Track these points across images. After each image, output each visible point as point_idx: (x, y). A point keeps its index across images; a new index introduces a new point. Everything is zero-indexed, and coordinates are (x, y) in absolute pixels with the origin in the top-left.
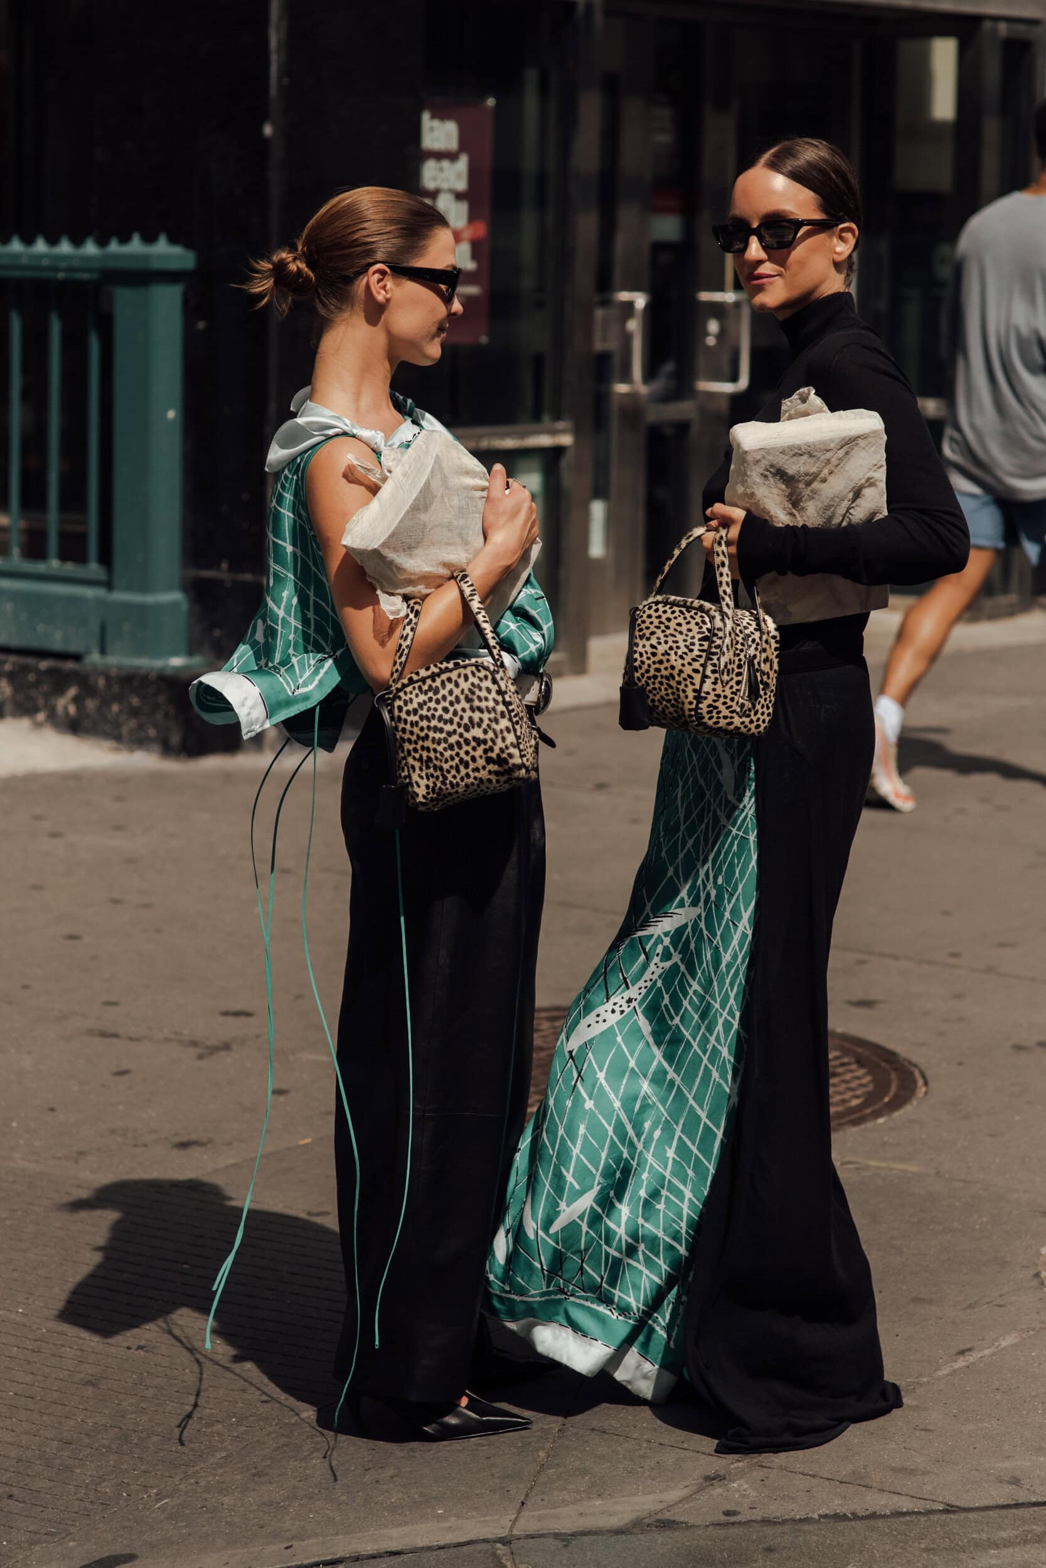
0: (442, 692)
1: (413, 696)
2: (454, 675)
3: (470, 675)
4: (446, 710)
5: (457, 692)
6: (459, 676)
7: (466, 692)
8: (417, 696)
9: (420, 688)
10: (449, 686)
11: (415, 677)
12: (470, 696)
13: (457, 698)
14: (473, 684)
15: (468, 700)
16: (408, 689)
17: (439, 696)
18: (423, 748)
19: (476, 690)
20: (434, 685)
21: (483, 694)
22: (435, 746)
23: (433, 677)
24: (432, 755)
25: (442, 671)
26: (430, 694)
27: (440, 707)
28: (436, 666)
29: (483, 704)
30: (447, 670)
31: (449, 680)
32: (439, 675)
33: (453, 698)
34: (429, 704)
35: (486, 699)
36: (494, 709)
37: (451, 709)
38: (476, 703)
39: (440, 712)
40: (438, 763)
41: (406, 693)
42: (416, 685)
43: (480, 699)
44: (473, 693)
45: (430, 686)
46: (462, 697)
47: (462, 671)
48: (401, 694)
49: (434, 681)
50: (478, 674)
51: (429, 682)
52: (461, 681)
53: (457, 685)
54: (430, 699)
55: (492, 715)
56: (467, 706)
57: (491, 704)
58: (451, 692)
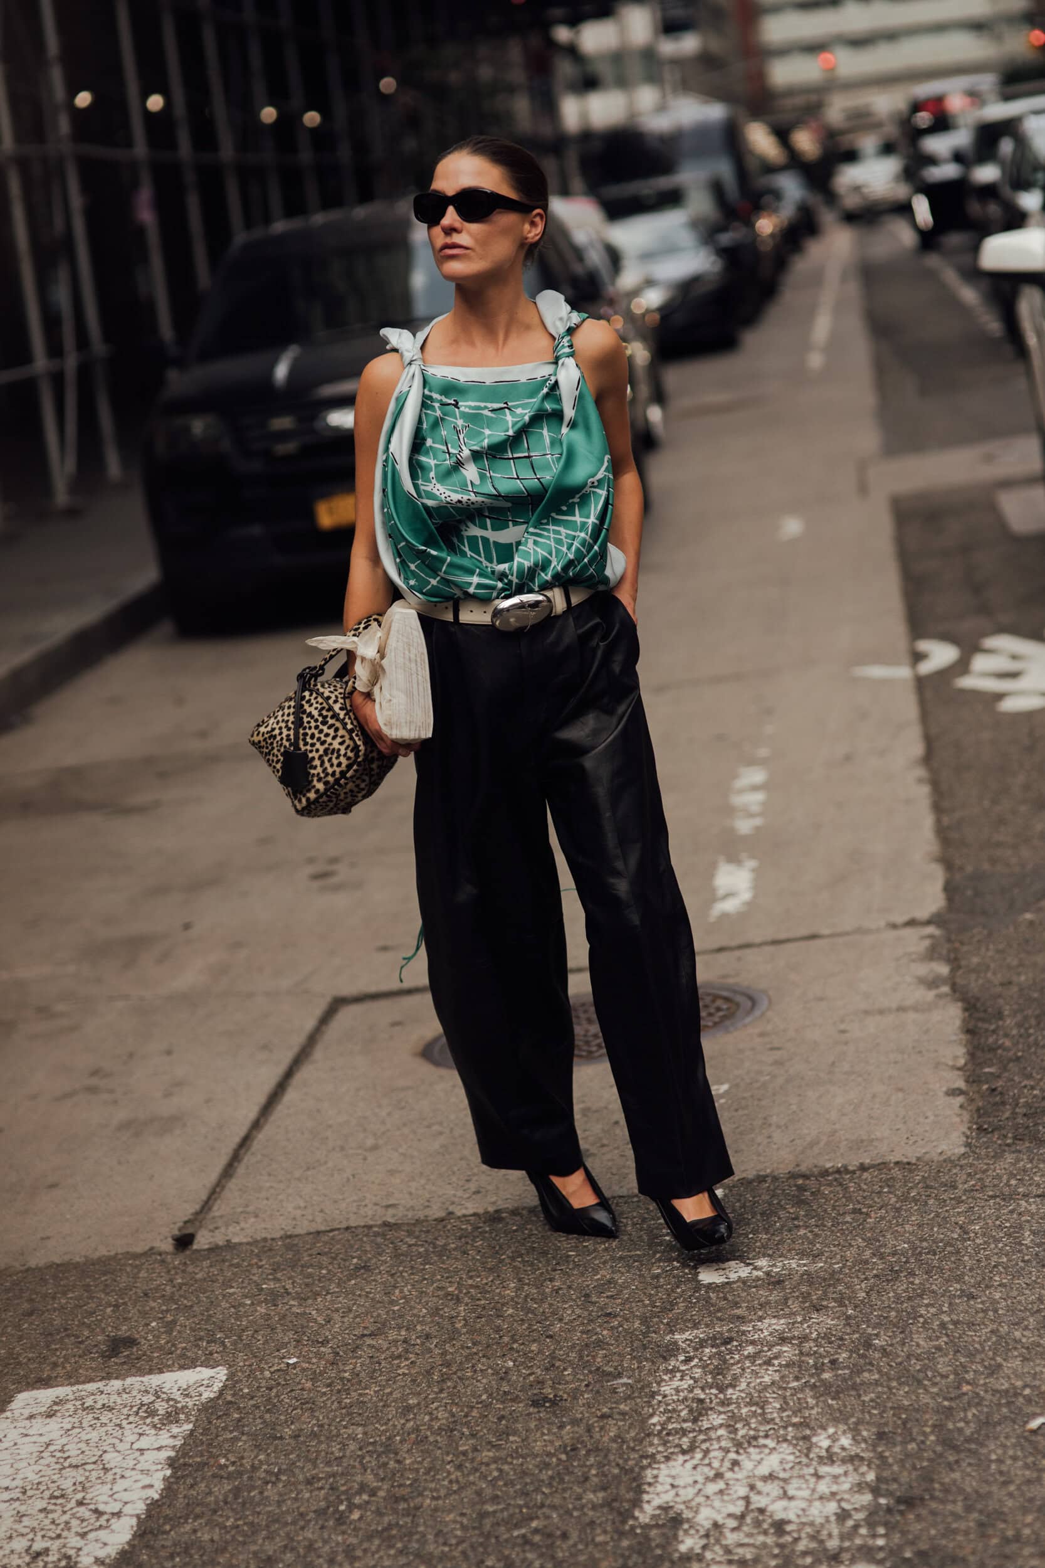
0: (325, 728)
1: (315, 705)
2: (341, 732)
3: (346, 744)
4: (313, 736)
5: (329, 740)
6: (342, 737)
7: (331, 747)
8: (316, 708)
9: (323, 708)
10: (332, 732)
11: (331, 702)
12: (329, 752)
13: (325, 742)
14: (339, 750)
15: (326, 751)
16: (320, 700)
17: (321, 727)
18: (280, 728)
19: (335, 755)
20: (328, 719)
21: (335, 762)
22: (285, 738)
23: (335, 716)
24: (278, 738)
25: (342, 721)
26: (320, 719)
27: (313, 730)
28: (345, 715)
29: (327, 765)
30: (344, 725)
31: (337, 730)
32: (338, 720)
33: (323, 738)
34: (312, 721)
35: (332, 765)
36: (327, 775)
37: (315, 741)
38: (326, 759)
39: (310, 732)
40: (275, 745)
41: (316, 698)
42: (325, 705)
43: (330, 760)
44: (332, 753)
45: (327, 716)
46: (326, 746)
47: (347, 737)
48: (314, 695)
49: (332, 717)
50: (349, 751)
51: (330, 714)
52: (339, 740)
53: (334, 738)
54: (316, 721)
55: (322, 775)
56: (321, 752)
57: (330, 770)
58: (327, 735)
